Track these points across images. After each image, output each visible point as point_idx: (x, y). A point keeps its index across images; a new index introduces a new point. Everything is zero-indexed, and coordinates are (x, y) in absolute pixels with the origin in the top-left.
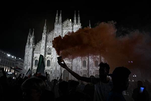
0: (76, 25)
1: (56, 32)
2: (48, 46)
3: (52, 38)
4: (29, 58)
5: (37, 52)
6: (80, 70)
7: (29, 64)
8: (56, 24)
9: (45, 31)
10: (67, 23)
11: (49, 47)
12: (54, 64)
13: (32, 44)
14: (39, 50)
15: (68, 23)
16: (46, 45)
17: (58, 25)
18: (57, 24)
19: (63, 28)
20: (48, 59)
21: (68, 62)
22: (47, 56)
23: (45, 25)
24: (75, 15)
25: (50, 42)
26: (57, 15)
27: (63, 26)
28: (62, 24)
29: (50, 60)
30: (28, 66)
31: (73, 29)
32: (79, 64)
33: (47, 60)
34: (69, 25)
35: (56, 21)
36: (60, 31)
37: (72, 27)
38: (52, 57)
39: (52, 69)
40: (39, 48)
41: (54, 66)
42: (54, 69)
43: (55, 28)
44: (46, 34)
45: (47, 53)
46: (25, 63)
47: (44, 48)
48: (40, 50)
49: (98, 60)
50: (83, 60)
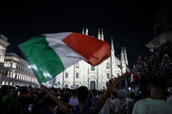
6: (104, 81)
12: (82, 76)
20: (77, 72)
22: (76, 69)
24: (99, 33)
29: (79, 73)
32: (104, 76)
38: (81, 70)
39: (80, 81)
41: (82, 78)
42: (83, 80)
49: (119, 73)
50: (107, 73)
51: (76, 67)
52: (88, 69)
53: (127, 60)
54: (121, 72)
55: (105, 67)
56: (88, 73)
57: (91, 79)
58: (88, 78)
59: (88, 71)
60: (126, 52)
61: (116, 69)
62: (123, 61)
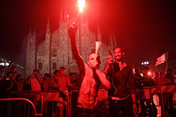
0: (83, 23)
1: (61, 31)
2: (52, 47)
3: (56, 37)
4: (31, 60)
5: (40, 54)
7: (32, 68)
9: (48, 29)
13: (34, 45)
18: (62, 22)
20: (53, 62)
22: (53, 58)
23: (48, 22)
25: (54, 43)
26: (61, 11)
29: (57, 63)
31: (80, 28)
35: (61, 18)
36: (66, 30)
38: (59, 59)
40: (43, 49)
43: (60, 27)
44: (50, 33)
47: (49, 49)
51: (52, 55)
52: (69, 57)
56: (68, 62)
57: (72, 70)
58: (69, 69)
59: (69, 60)
60: (115, 36)
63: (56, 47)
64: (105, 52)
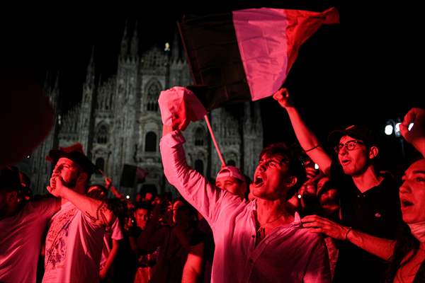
0: (177, 62)
1: (122, 81)
2: (98, 120)
3: (109, 96)
4: (43, 151)
5: (67, 136)
7: (44, 170)
8: (121, 59)
9: (90, 77)
10: (153, 56)
11: (103, 121)
12: (115, 168)
14: (73, 129)
15: (155, 57)
16: (93, 117)
17: (128, 61)
18: (123, 60)
19: (142, 71)
20: (97, 156)
21: (153, 164)
22: (98, 146)
23: (92, 60)
25: (103, 109)
26: (125, 33)
27: (140, 66)
28: (138, 59)
29: (105, 159)
30: (42, 173)
31: (169, 74)
33: (94, 157)
34: (157, 63)
35: (123, 50)
36: (132, 79)
37: (165, 69)
38: (111, 149)
40: (74, 125)
41: (114, 173)
43: (119, 71)
44: (93, 86)
45: (95, 139)
46: (33, 166)
47: (88, 124)
48: (78, 129)
49: (234, 159)
50: (195, 158)
52: (136, 146)
53: (259, 119)
54: (239, 158)
55: (191, 140)
56: (134, 158)
59: (136, 154)
61: (226, 147)
62: (248, 122)
63: (108, 121)
64: (230, 134)
